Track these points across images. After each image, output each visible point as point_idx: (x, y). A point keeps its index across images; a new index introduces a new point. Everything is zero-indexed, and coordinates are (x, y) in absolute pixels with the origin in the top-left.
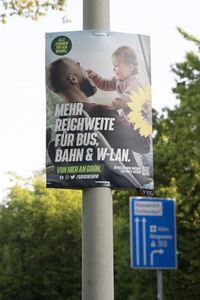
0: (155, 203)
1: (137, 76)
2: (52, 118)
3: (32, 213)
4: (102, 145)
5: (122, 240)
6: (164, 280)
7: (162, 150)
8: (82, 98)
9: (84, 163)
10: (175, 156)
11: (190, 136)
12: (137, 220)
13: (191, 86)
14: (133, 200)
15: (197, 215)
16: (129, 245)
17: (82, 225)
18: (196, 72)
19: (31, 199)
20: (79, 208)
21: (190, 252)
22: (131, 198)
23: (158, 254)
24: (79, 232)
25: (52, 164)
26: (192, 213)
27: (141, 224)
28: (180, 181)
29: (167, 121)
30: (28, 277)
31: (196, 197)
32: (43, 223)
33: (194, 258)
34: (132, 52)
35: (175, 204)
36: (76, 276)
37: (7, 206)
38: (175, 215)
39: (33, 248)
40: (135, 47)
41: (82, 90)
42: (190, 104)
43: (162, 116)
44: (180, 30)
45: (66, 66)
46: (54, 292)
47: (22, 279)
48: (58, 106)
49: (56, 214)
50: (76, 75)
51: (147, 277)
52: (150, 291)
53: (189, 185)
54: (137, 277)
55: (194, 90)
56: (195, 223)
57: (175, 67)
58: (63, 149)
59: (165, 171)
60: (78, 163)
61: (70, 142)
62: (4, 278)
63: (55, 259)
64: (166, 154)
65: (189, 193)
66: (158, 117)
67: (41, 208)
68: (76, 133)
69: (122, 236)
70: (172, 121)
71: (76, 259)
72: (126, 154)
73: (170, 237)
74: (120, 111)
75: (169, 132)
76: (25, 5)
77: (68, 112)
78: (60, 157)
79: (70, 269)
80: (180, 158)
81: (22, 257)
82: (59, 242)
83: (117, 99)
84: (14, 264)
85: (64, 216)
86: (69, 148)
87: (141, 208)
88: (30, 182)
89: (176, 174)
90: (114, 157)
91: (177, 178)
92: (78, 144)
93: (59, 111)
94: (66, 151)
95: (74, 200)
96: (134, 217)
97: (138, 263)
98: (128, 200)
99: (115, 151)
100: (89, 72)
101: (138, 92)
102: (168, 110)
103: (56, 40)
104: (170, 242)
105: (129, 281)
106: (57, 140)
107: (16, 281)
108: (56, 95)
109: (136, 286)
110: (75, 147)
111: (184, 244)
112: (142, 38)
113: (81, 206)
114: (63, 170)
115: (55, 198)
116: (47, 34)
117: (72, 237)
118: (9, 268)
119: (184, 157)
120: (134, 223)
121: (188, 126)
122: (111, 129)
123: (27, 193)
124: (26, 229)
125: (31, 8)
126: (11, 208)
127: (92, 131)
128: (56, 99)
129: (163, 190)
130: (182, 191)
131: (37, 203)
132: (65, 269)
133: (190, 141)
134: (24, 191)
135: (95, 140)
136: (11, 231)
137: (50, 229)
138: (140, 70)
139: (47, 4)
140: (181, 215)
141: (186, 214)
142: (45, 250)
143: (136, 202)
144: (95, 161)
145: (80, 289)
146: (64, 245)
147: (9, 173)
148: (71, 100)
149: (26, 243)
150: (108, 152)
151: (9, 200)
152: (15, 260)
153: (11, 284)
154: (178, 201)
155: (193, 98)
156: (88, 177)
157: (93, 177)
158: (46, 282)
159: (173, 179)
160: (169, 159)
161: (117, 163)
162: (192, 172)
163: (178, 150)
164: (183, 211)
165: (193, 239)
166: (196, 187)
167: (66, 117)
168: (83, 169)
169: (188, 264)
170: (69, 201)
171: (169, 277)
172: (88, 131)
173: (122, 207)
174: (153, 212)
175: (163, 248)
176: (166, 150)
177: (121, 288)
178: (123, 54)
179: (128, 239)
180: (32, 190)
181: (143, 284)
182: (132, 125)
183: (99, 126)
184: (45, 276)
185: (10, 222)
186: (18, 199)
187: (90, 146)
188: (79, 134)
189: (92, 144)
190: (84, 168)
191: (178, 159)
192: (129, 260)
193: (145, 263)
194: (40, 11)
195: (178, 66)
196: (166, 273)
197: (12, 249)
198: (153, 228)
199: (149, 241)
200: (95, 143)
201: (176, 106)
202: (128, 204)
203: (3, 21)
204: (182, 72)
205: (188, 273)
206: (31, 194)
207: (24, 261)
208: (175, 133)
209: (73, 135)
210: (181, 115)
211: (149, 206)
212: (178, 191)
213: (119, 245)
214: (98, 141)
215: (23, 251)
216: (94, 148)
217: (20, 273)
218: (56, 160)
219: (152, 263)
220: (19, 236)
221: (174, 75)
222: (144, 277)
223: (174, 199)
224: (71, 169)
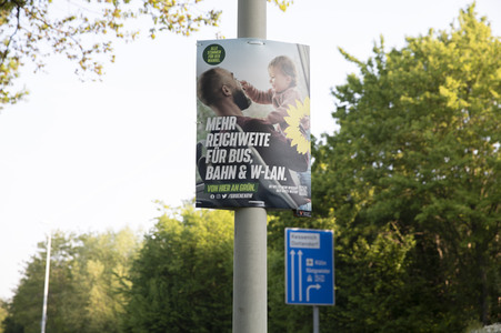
0: (312, 235)
1: (295, 89)
2: (203, 133)
3: (180, 245)
4: (256, 163)
5: (276, 274)
6: (320, 317)
7: (320, 179)
8: (236, 111)
9: (237, 181)
10: (334, 185)
11: (350, 163)
12: (293, 253)
13: (352, 111)
14: (289, 232)
15: (356, 248)
16: (283, 280)
17: (234, 258)
18: (357, 96)
19: (179, 230)
20: (231, 240)
21: (349, 287)
22: (286, 229)
23: (315, 289)
24: (230, 266)
25: (203, 182)
26: (351, 245)
27: (296, 257)
28: (339, 211)
29: (326, 148)
30: (175, 313)
31: (356, 229)
32: (192, 256)
33: (353, 294)
34: (290, 62)
35: (334, 236)
36: (227, 312)
37: (154, 237)
38: (333, 248)
39: (181, 282)
40: (293, 57)
41: (236, 102)
42: (350, 129)
43: (321, 142)
44: (341, 51)
45: (218, 77)
46: (203, 329)
47: (169, 315)
48: (209, 119)
49: (206, 246)
50: (229, 86)
51: (303, 313)
52: (306, 328)
53: (349, 216)
54: (292, 314)
55: (355, 115)
56: (354, 257)
57: (335, 90)
58: (215, 165)
59: (323, 201)
60: (230, 182)
61: (222, 159)
62: (150, 314)
63: (204, 295)
64: (324, 183)
65: (348, 225)
66: (317, 143)
67: (190, 240)
68: (228, 148)
69: (276, 270)
70: (331, 148)
71: (226, 294)
72: (282, 172)
73: (327, 271)
74: (276, 126)
75: (328, 160)
76: (175, 20)
77: (220, 126)
78: (211, 174)
79: (220, 305)
80: (339, 187)
81: (170, 292)
82: (209, 276)
83: (273, 113)
84: (160, 299)
85: (215, 248)
86: (221, 165)
87: (297, 240)
88: (179, 211)
89: (335, 205)
90: (269, 175)
91: (335, 209)
92: (230, 161)
93: (211, 125)
94: (218, 168)
95: (225, 231)
96: (290, 249)
97: (293, 299)
98: (283, 231)
99: (271, 169)
100: (244, 83)
101: (295, 105)
102: (327, 136)
103: (208, 48)
104: (328, 277)
105: (283, 318)
106: (208, 156)
107: (162, 317)
108: (208, 108)
109: (290, 324)
110: (227, 164)
111: (343, 280)
112: (301, 49)
113: (233, 237)
114: (214, 188)
115: (205, 229)
116: (198, 42)
117: (223, 270)
118: (155, 303)
119: (344, 186)
120: (289, 256)
121: (348, 153)
122: (266, 145)
123: (176, 224)
124: (174, 261)
125: (182, 23)
126: (158, 239)
127: (246, 147)
128: (208, 112)
129: (321, 221)
130: (341, 222)
131: (186, 234)
132: (215, 305)
133: (350, 170)
134: (173, 221)
135: (249, 157)
136: (158, 264)
137: (199, 262)
138: (298, 82)
139: (199, 19)
140: (340, 248)
141: (346, 248)
142: (194, 285)
143: (291, 234)
144: (248, 179)
145: (231, 326)
146: (214, 279)
147: (157, 201)
148: (224, 113)
149: (174, 277)
150: (263, 169)
151: (157, 230)
152: (162, 294)
153: (157, 321)
154: (336, 233)
155: (354, 123)
156: (241, 196)
157: (246, 196)
158: (195, 318)
159: (332, 209)
160: (327, 188)
161: (272, 182)
162: (352, 203)
163: (337, 178)
164: (342, 244)
165: (352, 274)
166: (357, 218)
167: (218, 132)
168: (235, 187)
169: (346, 300)
170: (220, 233)
171: (325, 314)
172: (242, 147)
173: (276, 238)
174: (310, 244)
175: (320, 283)
176: (324, 179)
177: (275, 325)
178: (280, 64)
179: (282, 273)
180: (181, 219)
181: (298, 321)
182: (289, 141)
183: (253, 142)
184: (193, 312)
185: (157, 254)
186: (166, 230)
187: (243, 163)
188: (232, 150)
189: (245, 160)
190: (237, 187)
191: (337, 188)
192: (284, 295)
193: (301, 299)
194: (192, 26)
195: (338, 89)
196: (323, 310)
197: (158, 283)
198: (310, 262)
199: (305, 275)
200: (249, 160)
201: (335, 132)
202: (283, 236)
203: (152, 36)
204: (343, 95)
205: (346, 310)
206: (180, 224)
207: (171, 296)
208: (334, 161)
209: (225, 151)
210: (341, 142)
211: (305, 238)
212: (337, 223)
213: (273, 279)
214: (252, 157)
215: (171, 285)
216: (248, 165)
217: (168, 309)
218: (207, 178)
219: (308, 299)
220: (166, 269)
221: (335, 98)
222: (299, 314)
223: (333, 231)
224: (223, 188)
